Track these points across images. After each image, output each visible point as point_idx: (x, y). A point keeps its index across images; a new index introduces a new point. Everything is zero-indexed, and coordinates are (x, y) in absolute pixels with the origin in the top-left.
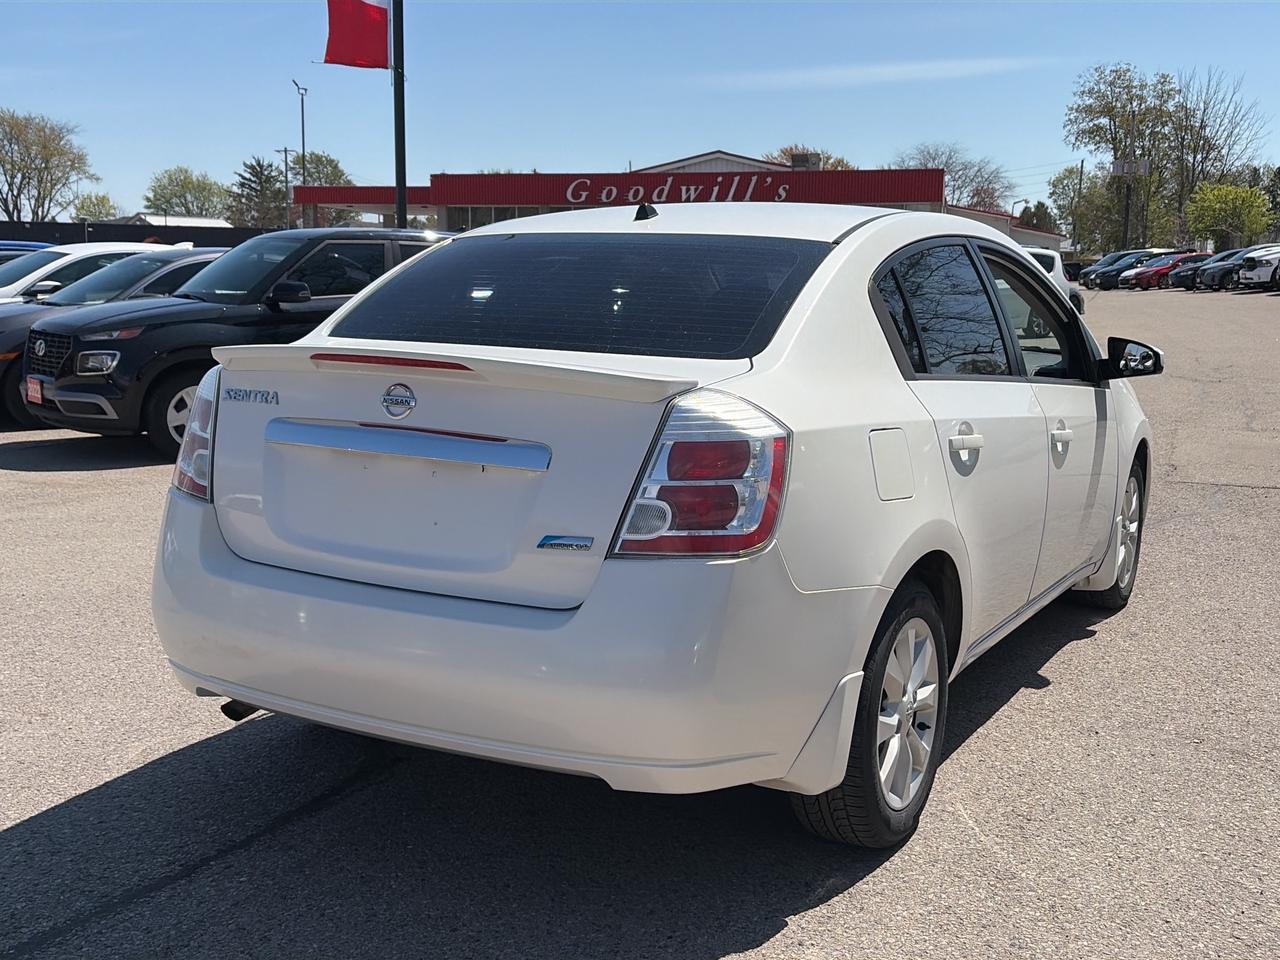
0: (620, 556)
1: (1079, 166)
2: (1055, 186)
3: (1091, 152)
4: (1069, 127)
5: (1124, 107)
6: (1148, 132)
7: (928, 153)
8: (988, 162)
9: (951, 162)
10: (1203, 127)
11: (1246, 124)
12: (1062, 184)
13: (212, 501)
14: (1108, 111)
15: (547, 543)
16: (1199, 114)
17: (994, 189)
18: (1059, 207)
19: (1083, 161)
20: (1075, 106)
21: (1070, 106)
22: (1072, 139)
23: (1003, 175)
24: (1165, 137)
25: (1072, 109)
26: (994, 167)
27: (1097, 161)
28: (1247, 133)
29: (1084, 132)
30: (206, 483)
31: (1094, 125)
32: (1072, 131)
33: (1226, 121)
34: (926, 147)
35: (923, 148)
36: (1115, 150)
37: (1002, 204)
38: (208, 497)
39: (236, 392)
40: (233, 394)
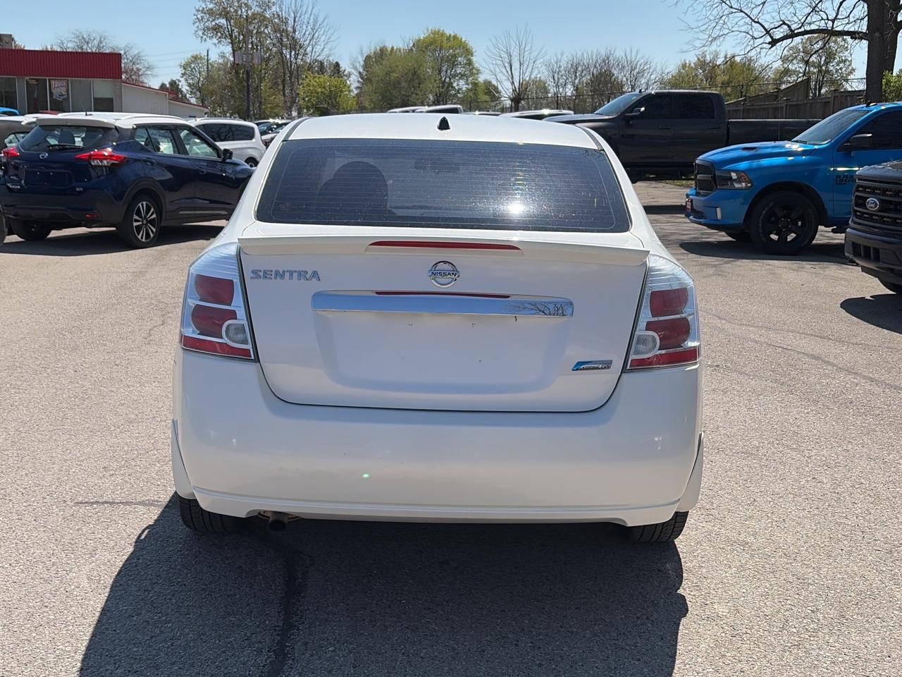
0: (631, 371)
1: (206, 54)
2: (185, 69)
3: (215, 45)
4: (197, 24)
5: (236, 11)
6: (255, 32)
7: (83, 38)
8: (132, 47)
9: (101, 45)
10: (294, 31)
11: (322, 31)
12: (190, 67)
13: (257, 360)
14: (226, 14)
15: (579, 366)
16: (291, 22)
17: (139, 70)
18: (190, 85)
19: (208, 51)
20: (201, 9)
21: (197, 8)
22: (200, 33)
23: (143, 58)
24: (268, 36)
25: (199, 11)
26: (136, 52)
27: (219, 52)
28: (324, 37)
29: (208, 29)
30: (249, 347)
31: (216, 24)
32: (200, 27)
33: (309, 27)
34: (80, 33)
35: (78, 33)
36: (232, 43)
37: (145, 81)
38: (253, 358)
39: (265, 272)
40: (261, 274)
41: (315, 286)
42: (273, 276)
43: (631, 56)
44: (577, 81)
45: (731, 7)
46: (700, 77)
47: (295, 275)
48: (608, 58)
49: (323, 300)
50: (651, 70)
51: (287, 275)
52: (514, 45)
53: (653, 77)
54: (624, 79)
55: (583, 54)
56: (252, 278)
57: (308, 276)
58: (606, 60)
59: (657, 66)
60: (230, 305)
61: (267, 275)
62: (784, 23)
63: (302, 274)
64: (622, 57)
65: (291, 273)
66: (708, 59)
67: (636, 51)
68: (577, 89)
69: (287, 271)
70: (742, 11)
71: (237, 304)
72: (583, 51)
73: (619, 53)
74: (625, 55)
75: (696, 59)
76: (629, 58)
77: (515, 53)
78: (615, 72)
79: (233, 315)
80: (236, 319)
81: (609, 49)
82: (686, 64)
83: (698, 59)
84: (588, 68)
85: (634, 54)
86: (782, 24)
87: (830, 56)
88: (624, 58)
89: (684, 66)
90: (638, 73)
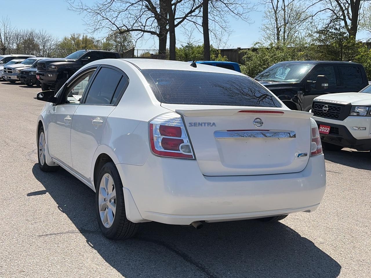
0: (312, 156)
30: (192, 154)
38: (194, 158)
39: (194, 123)
40: (193, 124)
41: (214, 129)
42: (198, 125)
43: (43, 33)
44: (18, 42)
45: (103, 17)
46: (73, 44)
47: (206, 124)
48: (32, 33)
49: (217, 134)
50: (52, 40)
51: (203, 124)
52: (2, 25)
53: (53, 43)
54: (40, 43)
55: (20, 31)
56: (189, 126)
57: (211, 125)
58: (31, 34)
59: (54, 38)
60: (180, 137)
61: (195, 125)
62: (124, 26)
63: (209, 124)
64: (39, 33)
65: (205, 123)
66: (76, 37)
67: (45, 31)
68: (18, 45)
69: (203, 123)
70: (107, 19)
71: (184, 137)
72: (20, 29)
73: (37, 31)
74: (40, 32)
75: (71, 36)
76: (41, 34)
77: (2, 28)
78: (36, 40)
79: (182, 141)
80: (184, 143)
81: (32, 29)
82: (66, 38)
83: (72, 37)
84: (23, 37)
85: (44, 32)
86: (123, 26)
87: (125, 39)
88: (40, 33)
89: (66, 39)
90: (46, 41)
